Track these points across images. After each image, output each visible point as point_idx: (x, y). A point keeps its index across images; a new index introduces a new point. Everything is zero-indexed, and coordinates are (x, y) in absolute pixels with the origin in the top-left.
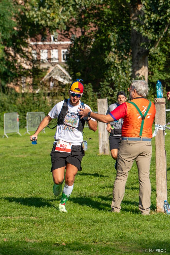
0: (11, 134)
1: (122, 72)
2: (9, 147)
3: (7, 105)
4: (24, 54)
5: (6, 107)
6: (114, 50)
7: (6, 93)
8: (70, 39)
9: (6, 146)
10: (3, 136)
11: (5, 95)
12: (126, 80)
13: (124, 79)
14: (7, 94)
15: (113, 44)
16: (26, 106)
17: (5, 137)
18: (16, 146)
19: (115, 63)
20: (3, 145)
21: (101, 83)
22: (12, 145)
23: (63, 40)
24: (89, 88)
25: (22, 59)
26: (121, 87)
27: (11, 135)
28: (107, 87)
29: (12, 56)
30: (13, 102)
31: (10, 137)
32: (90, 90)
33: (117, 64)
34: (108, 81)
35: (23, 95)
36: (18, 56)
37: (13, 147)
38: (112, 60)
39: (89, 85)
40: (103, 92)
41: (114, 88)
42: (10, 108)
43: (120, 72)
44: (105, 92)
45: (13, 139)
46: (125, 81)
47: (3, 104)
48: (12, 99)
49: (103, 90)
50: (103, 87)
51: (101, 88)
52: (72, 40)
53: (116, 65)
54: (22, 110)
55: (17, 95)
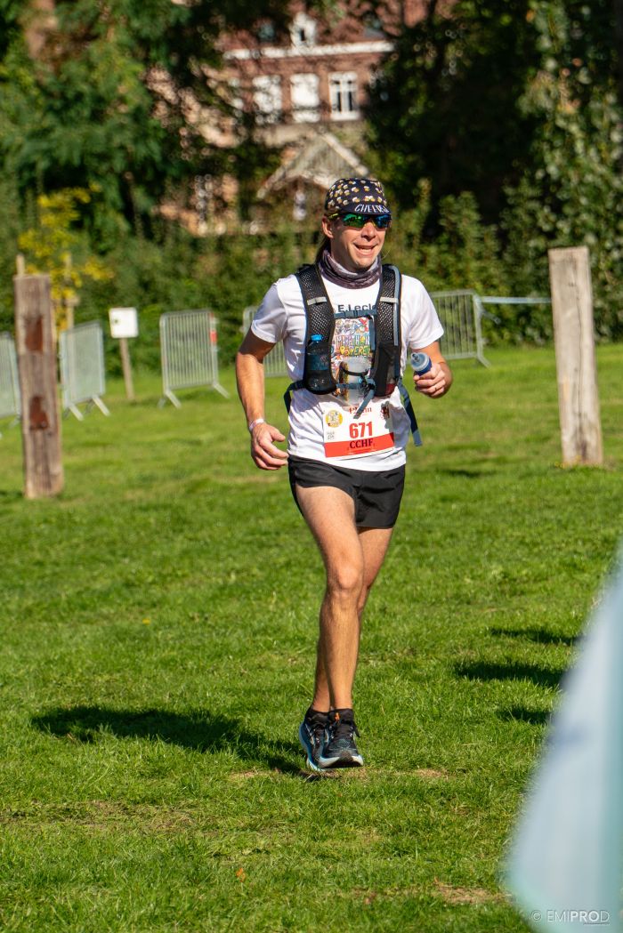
0: (190, 391)
1: (586, 148)
2: (198, 443)
3: (161, 280)
4: (210, 91)
5: (156, 292)
6: (551, 64)
7: (158, 237)
8: (381, 29)
9: (184, 442)
10: (162, 402)
11: (151, 245)
12: (602, 176)
13: (592, 172)
14: (161, 243)
15: (545, 43)
16: (231, 286)
17: (169, 403)
18: (222, 439)
19: (558, 116)
20: (171, 435)
21: (509, 191)
22: (205, 437)
23: (353, 36)
24: (466, 212)
25: (206, 113)
26: (583, 201)
27: (187, 397)
28: (534, 205)
29: (168, 104)
30: (182, 269)
31: (189, 405)
32: (468, 217)
33: (567, 118)
34: (532, 182)
35: (221, 244)
36: (190, 100)
37: (211, 443)
38: (545, 103)
39: (466, 199)
40: (518, 225)
41: (557, 208)
42: (173, 293)
43: (579, 146)
44: (523, 223)
45: (202, 410)
46: (599, 182)
47: (146, 278)
48: (179, 259)
49: (516, 217)
50: (519, 205)
51: (511, 207)
52: (389, 37)
53: (561, 123)
54: (221, 301)
55: (196, 243)
